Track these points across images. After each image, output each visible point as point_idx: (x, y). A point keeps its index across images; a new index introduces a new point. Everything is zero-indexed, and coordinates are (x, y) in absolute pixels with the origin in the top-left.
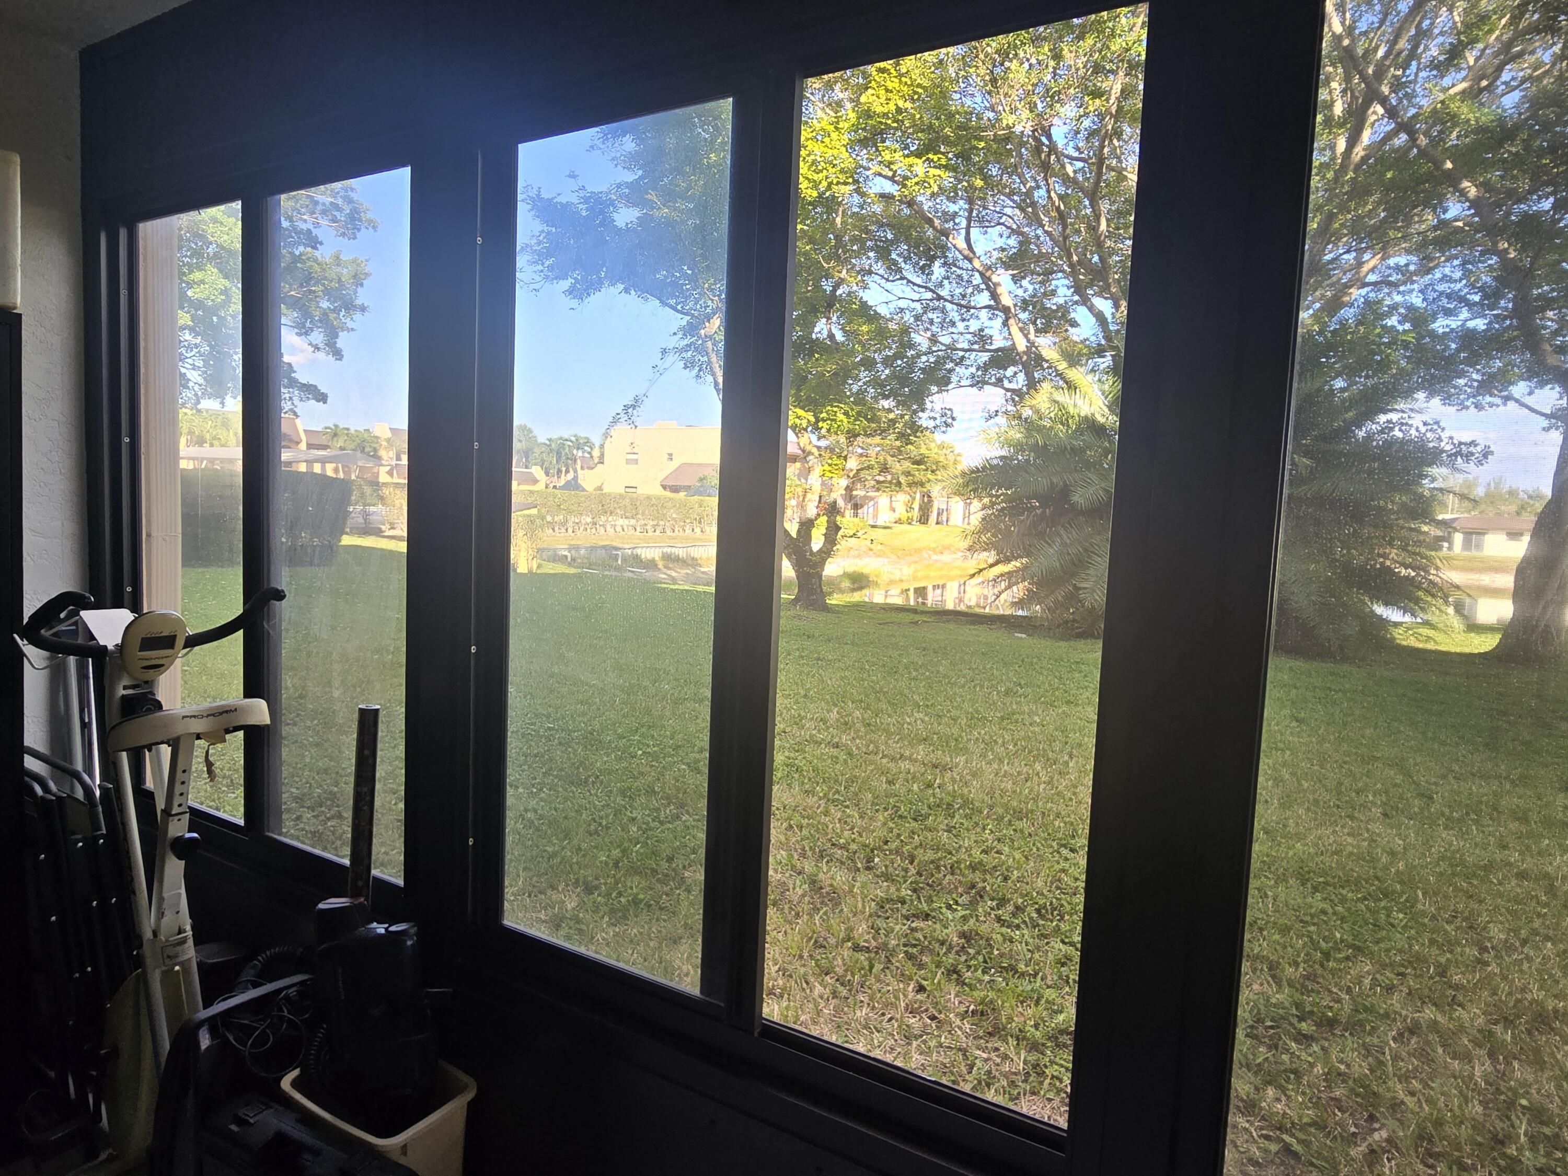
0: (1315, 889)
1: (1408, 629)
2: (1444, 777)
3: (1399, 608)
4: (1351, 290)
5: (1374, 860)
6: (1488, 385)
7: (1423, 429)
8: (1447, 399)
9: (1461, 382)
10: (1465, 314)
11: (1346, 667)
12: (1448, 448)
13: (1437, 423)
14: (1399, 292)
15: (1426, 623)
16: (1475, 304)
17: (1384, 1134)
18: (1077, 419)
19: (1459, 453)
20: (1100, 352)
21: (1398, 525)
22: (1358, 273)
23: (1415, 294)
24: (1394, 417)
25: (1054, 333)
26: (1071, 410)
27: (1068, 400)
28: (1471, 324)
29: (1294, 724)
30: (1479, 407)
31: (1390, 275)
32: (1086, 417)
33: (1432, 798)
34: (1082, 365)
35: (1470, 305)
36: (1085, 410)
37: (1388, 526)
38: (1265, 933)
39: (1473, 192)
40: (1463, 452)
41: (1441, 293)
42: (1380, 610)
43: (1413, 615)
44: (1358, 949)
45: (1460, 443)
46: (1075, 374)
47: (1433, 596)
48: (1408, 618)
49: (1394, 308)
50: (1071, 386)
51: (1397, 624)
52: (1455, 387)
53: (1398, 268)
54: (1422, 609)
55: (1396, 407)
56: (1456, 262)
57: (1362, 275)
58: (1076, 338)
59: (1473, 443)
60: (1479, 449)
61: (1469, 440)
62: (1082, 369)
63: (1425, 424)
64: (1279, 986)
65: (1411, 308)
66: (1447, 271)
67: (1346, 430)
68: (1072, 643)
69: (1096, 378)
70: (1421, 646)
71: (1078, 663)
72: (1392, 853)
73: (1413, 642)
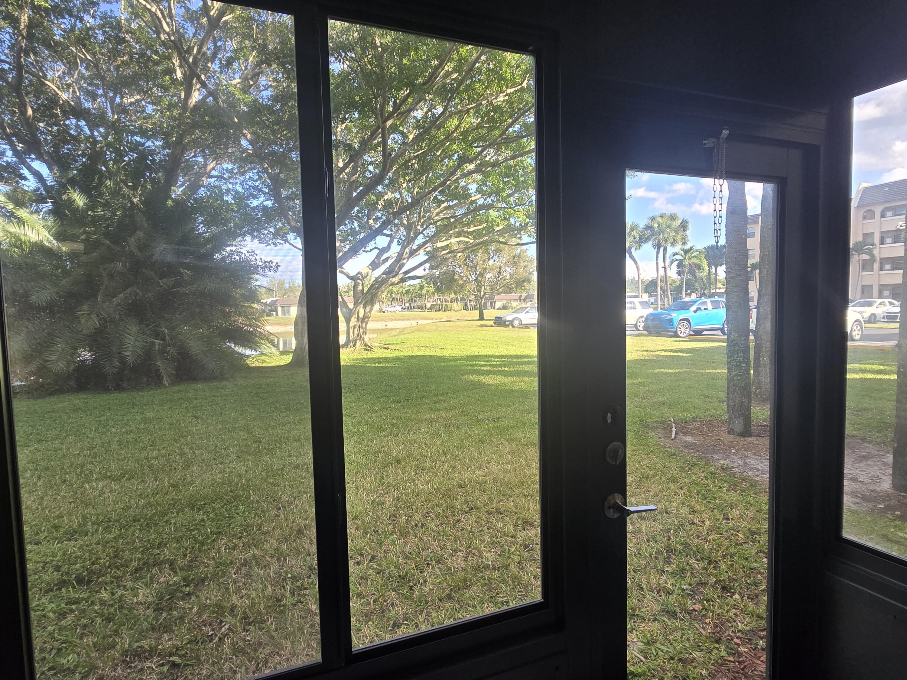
0: (199, 509)
1: (254, 358)
2: (267, 429)
3: (249, 347)
4: (203, 179)
5: (230, 483)
6: (276, 234)
7: (247, 255)
8: (261, 241)
9: (266, 232)
10: (262, 198)
11: (224, 383)
12: (260, 264)
13: (253, 252)
14: (230, 183)
15: (263, 354)
16: (266, 193)
17: (227, 627)
18: (28, 243)
19: (266, 267)
20: (41, 200)
21: (240, 305)
22: (206, 169)
23: (238, 185)
24: (234, 248)
25: (5, 182)
26: (23, 238)
27: (19, 231)
28: (266, 203)
29: (195, 420)
30: (274, 244)
31: (224, 174)
32: (36, 243)
33: (261, 442)
34: (27, 208)
35: (264, 193)
36: (34, 237)
37: (237, 306)
38: (168, 545)
39: (249, 136)
40: (268, 266)
41: (250, 186)
42: (239, 349)
43: (256, 351)
44: (220, 533)
45: (265, 262)
46: (22, 213)
47: (262, 339)
48: (253, 352)
49: (228, 191)
50: (21, 222)
51: (249, 356)
52: (263, 234)
53: (228, 170)
54: (259, 347)
55: (234, 243)
56: (254, 171)
57: (208, 171)
58: (26, 188)
59: (271, 262)
60: (274, 264)
61: (268, 260)
62: (28, 210)
63: (248, 252)
64: (175, 572)
65: (237, 192)
66: (251, 175)
67: (209, 255)
68: (47, 400)
69: (41, 217)
70: (261, 365)
71: (49, 412)
72: (240, 476)
73: (256, 364)
